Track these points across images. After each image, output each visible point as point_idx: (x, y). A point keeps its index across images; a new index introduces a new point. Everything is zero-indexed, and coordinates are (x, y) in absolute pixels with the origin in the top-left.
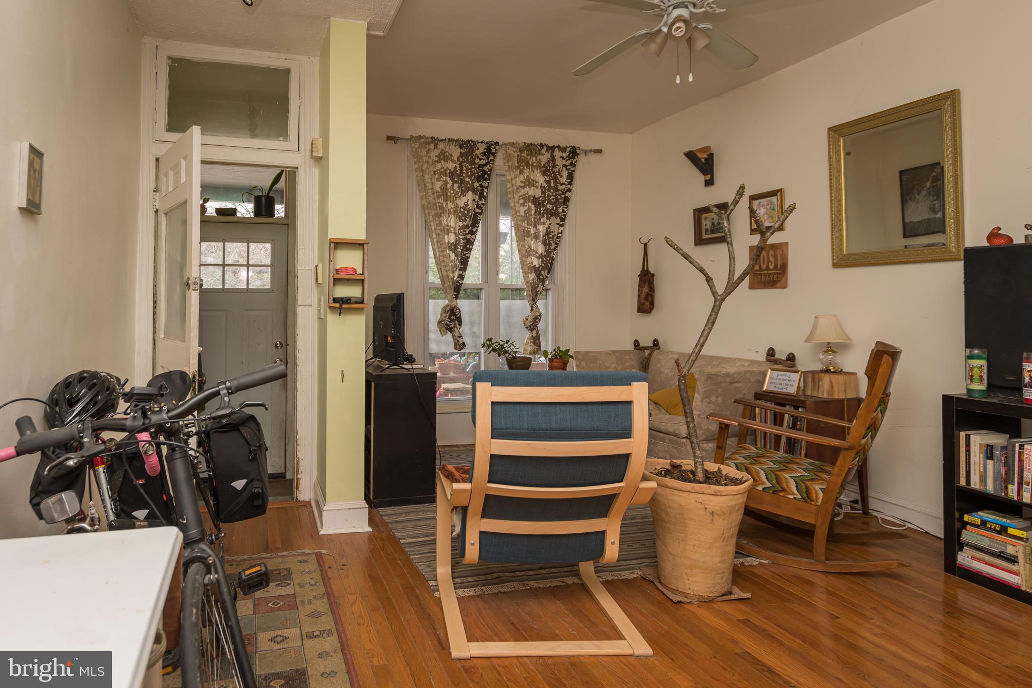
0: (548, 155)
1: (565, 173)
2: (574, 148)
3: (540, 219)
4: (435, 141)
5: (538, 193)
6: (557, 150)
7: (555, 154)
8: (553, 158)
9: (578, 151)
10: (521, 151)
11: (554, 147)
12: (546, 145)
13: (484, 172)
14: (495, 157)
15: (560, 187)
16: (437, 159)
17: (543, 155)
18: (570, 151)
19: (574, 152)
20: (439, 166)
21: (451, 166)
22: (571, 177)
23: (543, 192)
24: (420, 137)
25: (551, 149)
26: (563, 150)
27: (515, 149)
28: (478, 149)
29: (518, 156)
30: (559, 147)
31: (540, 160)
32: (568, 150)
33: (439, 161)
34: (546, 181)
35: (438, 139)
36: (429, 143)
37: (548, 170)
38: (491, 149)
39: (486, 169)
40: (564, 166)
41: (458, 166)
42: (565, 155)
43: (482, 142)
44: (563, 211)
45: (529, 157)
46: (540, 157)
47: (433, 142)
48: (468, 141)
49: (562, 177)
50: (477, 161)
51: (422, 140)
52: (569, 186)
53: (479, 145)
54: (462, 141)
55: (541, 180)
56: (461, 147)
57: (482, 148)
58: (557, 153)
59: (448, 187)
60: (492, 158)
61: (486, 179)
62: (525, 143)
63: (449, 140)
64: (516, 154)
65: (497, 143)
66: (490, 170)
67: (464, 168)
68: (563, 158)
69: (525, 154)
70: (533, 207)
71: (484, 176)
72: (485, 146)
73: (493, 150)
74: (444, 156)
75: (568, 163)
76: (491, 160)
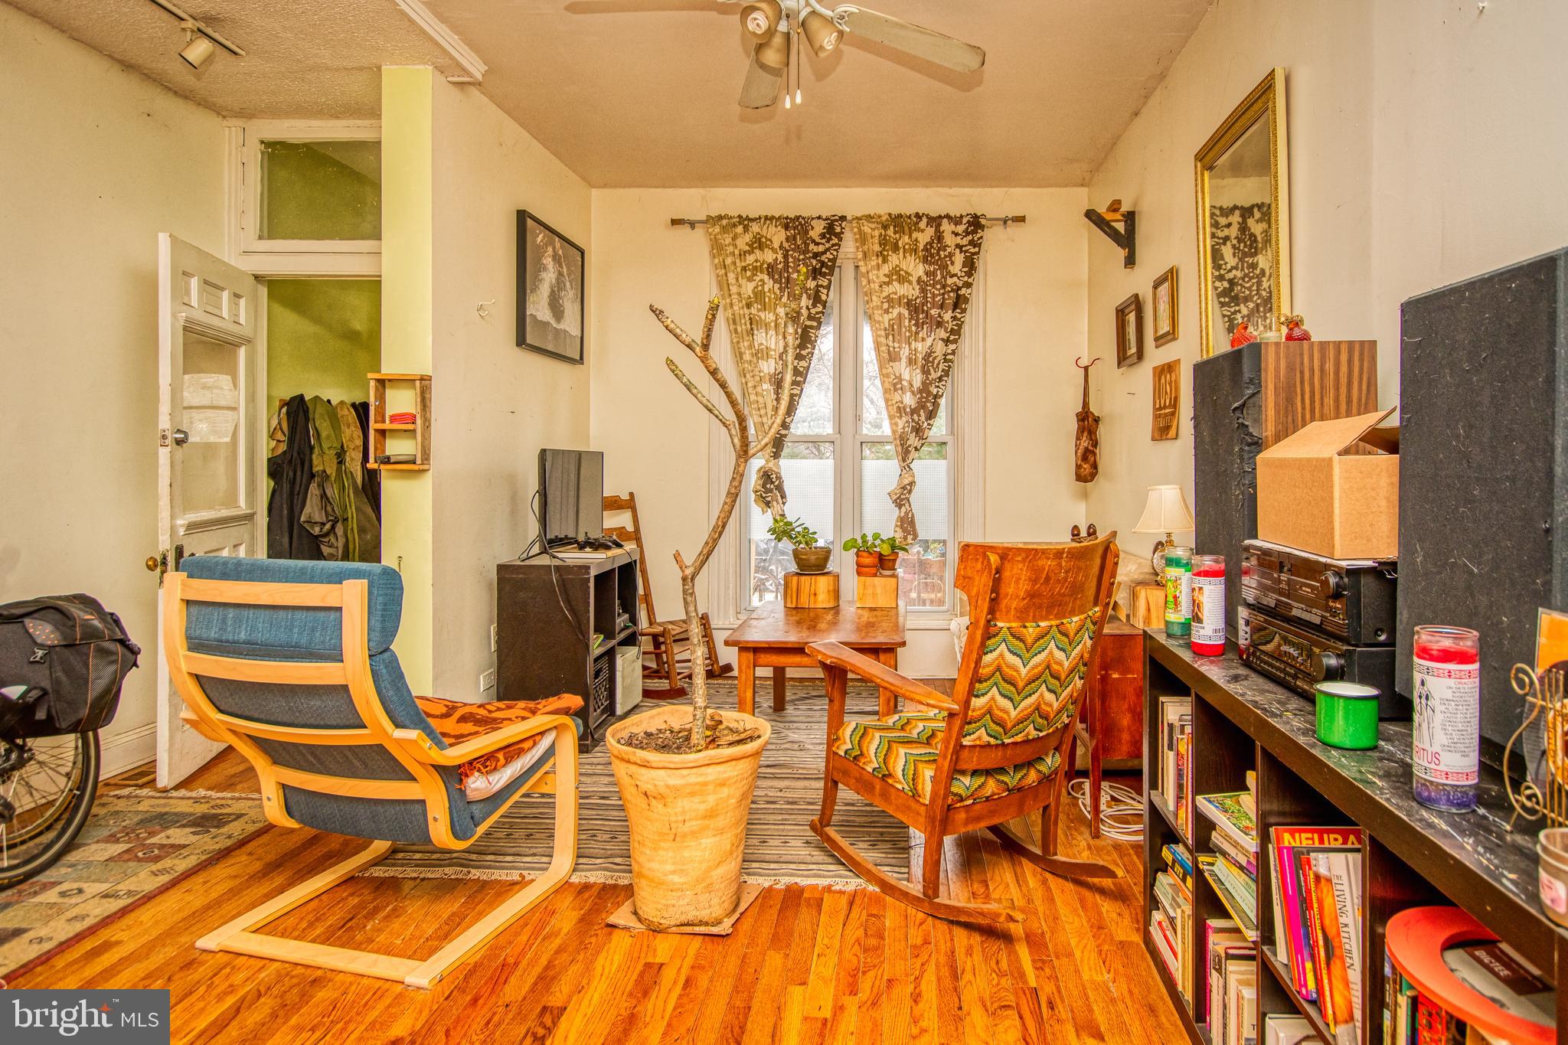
0: (930, 232)
1: (959, 258)
2: (976, 217)
3: (917, 333)
4: (745, 221)
5: (911, 291)
6: (945, 221)
7: (942, 229)
8: (939, 237)
9: (983, 221)
10: (885, 227)
11: (940, 217)
12: (927, 216)
13: (823, 264)
14: (840, 239)
15: (950, 281)
16: (748, 248)
17: (923, 231)
18: (968, 222)
19: (976, 223)
20: (750, 259)
21: (769, 257)
22: (970, 265)
23: (923, 291)
24: (720, 218)
25: (935, 221)
26: (957, 221)
27: (873, 226)
28: (813, 228)
29: (881, 235)
30: (948, 216)
31: (916, 240)
32: (965, 220)
33: (750, 252)
34: (927, 274)
35: (748, 219)
36: (735, 225)
37: (933, 254)
38: (833, 228)
39: (823, 258)
40: (959, 246)
41: (780, 258)
42: (960, 229)
43: (819, 218)
44: (954, 318)
45: (897, 236)
46: (915, 235)
47: (740, 223)
48: (798, 218)
49: (953, 263)
50: (812, 247)
51: (724, 222)
52: (966, 279)
53: (814, 223)
54: (787, 218)
55: (917, 269)
56: (787, 227)
57: (819, 227)
58: (947, 227)
59: (766, 290)
60: (835, 241)
61: (824, 275)
62: (890, 215)
63: (766, 218)
64: (876, 233)
65: (843, 218)
66: (834, 260)
67: (791, 260)
68: (957, 234)
69: (890, 231)
70: (906, 313)
71: (823, 269)
72: (823, 224)
73: (838, 230)
74: (759, 243)
75: (965, 241)
76: (833, 245)
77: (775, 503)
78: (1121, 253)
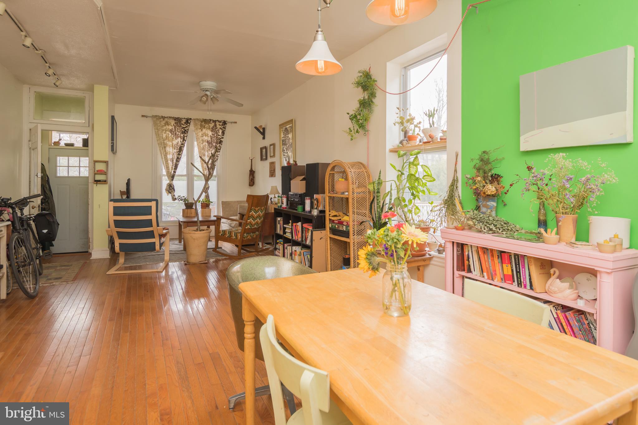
0: (213, 124)
1: (221, 131)
2: (225, 121)
3: (210, 149)
4: (163, 118)
5: (209, 139)
6: (217, 122)
7: (216, 123)
8: (215, 125)
9: (226, 122)
10: (202, 122)
11: (216, 120)
12: (213, 120)
13: (185, 130)
14: (190, 124)
15: (218, 137)
16: (164, 125)
17: (211, 124)
18: (223, 122)
19: (225, 123)
20: (165, 128)
21: (170, 127)
22: (223, 133)
23: (211, 139)
24: (156, 116)
25: (215, 121)
26: (220, 122)
27: (198, 121)
28: (182, 121)
29: (200, 124)
30: (218, 121)
31: (210, 126)
32: (222, 122)
33: (165, 126)
34: (212, 134)
35: (165, 117)
36: (160, 118)
37: (214, 129)
38: (188, 121)
39: (186, 129)
40: (220, 128)
41: (173, 128)
42: (221, 124)
43: (184, 118)
44: (219, 146)
45: (205, 124)
46: (209, 124)
47: (162, 118)
48: (178, 118)
49: (219, 132)
50: (182, 126)
51: (157, 117)
52: (222, 136)
53: (183, 119)
54: (175, 118)
55: (210, 133)
56: (175, 120)
57: (184, 121)
58: (217, 123)
59: (169, 136)
60: (188, 124)
61: (185, 133)
62: (203, 119)
63: (170, 117)
64: (199, 123)
65: (191, 119)
66: (188, 130)
67: (176, 129)
68: (220, 125)
69: (203, 123)
70: (207, 144)
71: (185, 132)
72: (185, 120)
73: (189, 122)
74: (167, 124)
75: (222, 127)
76: (188, 126)
77: (172, 192)
78: (262, 136)
